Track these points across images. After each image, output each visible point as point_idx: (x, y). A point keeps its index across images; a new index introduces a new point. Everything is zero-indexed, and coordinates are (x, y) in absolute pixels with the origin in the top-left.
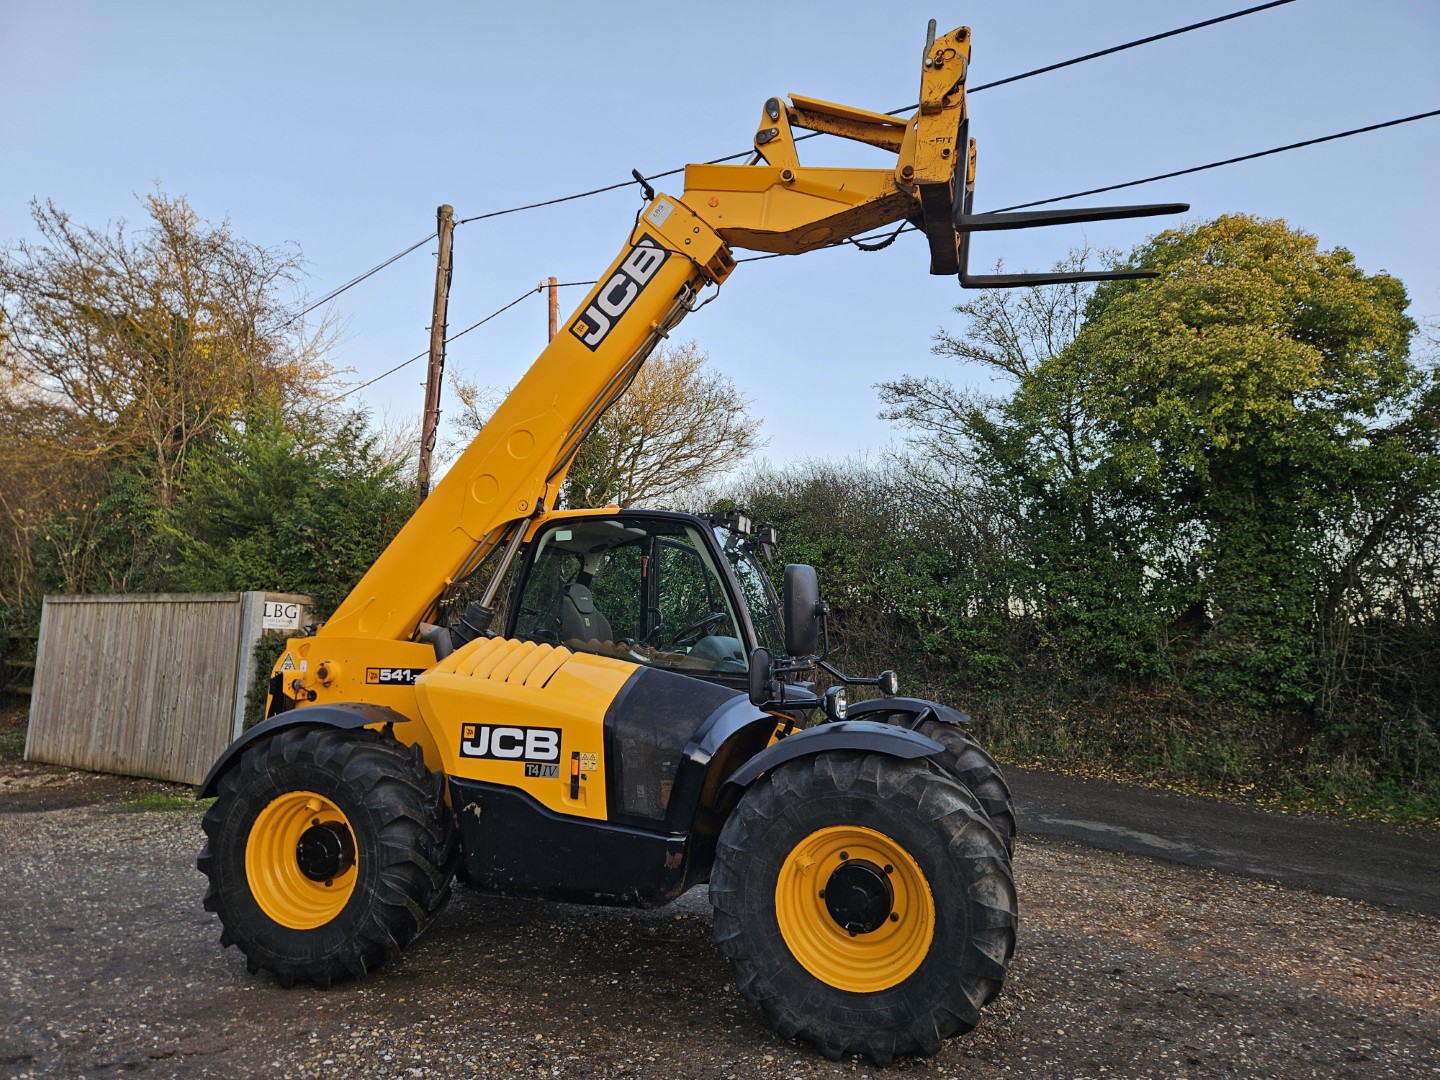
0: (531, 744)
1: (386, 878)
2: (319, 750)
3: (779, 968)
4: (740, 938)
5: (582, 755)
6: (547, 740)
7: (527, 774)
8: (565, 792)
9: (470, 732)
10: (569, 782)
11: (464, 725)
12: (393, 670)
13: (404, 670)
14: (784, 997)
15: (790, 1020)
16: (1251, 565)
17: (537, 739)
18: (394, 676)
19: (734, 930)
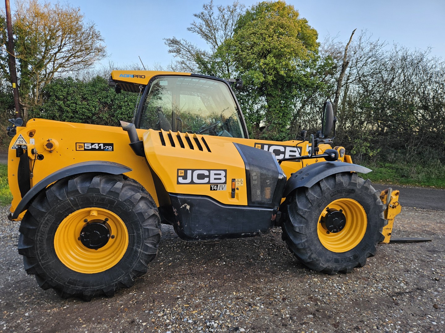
0: (212, 176)
1: (147, 243)
2: (102, 186)
3: (318, 249)
4: (307, 241)
5: (236, 180)
6: (220, 174)
7: (211, 189)
8: (228, 195)
9: (181, 173)
10: (231, 191)
11: (178, 170)
12: (92, 144)
13: (99, 144)
14: (320, 258)
15: (322, 265)
16: (278, 110)
17: (215, 174)
18: (93, 146)
19: (304, 239)
